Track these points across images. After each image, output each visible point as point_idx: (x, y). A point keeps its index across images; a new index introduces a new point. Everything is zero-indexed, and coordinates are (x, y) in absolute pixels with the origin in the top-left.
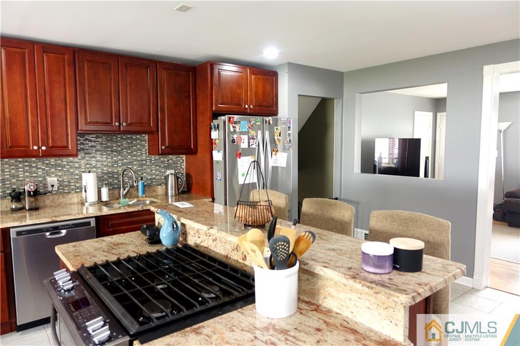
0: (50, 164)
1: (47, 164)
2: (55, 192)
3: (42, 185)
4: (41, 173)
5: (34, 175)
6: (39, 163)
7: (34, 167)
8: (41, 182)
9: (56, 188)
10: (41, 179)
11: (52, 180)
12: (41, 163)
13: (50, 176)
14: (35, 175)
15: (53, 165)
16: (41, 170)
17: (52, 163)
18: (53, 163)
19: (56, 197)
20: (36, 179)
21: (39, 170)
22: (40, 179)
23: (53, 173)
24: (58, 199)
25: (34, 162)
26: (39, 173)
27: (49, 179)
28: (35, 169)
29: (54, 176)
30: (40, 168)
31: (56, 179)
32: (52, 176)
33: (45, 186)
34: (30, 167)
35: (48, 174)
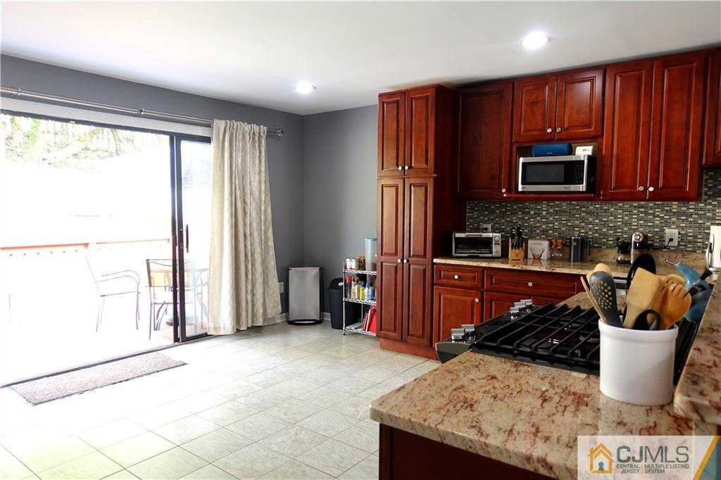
0: (670, 211)
1: (667, 211)
2: (674, 249)
3: (657, 237)
4: (658, 222)
5: (649, 224)
6: (657, 210)
7: (651, 214)
8: (657, 233)
9: (675, 243)
10: (658, 230)
11: (672, 232)
12: (659, 210)
13: (670, 227)
14: (651, 224)
15: (674, 213)
16: (659, 219)
17: (673, 210)
18: (675, 210)
19: (674, 255)
20: (652, 229)
21: (657, 219)
22: (656, 230)
23: (674, 223)
24: (676, 258)
25: (651, 208)
26: (656, 222)
27: (667, 230)
28: (652, 217)
29: (675, 227)
30: (658, 216)
31: (676, 231)
32: (672, 227)
33: (662, 239)
34: (646, 213)
35: (668, 224)
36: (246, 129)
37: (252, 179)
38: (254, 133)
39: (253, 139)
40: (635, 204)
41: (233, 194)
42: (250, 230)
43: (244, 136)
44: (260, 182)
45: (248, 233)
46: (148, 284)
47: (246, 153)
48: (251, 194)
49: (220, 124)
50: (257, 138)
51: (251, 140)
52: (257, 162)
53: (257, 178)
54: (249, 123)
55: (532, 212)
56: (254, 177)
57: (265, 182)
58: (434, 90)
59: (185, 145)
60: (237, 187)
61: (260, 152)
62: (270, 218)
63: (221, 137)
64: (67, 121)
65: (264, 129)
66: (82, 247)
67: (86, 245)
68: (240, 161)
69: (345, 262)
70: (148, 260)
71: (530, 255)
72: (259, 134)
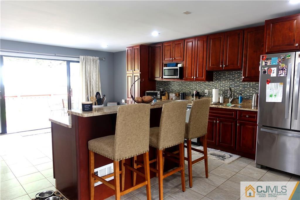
1: (205, 84)
2: (207, 96)
6: (203, 84)
9: (207, 94)
10: (203, 90)
11: (206, 91)
14: (201, 88)
15: (207, 85)
21: (203, 87)
23: (207, 88)
25: (201, 83)
27: (205, 90)
31: (207, 91)
33: (204, 93)
34: (200, 85)
35: (205, 88)
36: (91, 58)
37: (93, 74)
38: (94, 59)
39: (94, 61)
40: (198, 82)
41: (86, 79)
42: (92, 90)
43: (90, 60)
44: (96, 75)
45: (91, 91)
46: (63, 107)
47: (91, 66)
48: (93, 78)
49: (82, 57)
50: (95, 61)
51: (93, 62)
52: (95, 69)
53: (95, 74)
54: (92, 56)
55: (172, 85)
56: (94, 74)
57: (98, 75)
58: (139, 46)
59: (71, 63)
60: (88, 77)
61: (96, 65)
62: (100, 86)
63: (82, 61)
64: (34, 58)
65: (97, 58)
66: (49, 96)
67: (50, 95)
68: (89, 68)
69: (122, 100)
70: (63, 99)
71: (170, 98)
72: (96, 60)
